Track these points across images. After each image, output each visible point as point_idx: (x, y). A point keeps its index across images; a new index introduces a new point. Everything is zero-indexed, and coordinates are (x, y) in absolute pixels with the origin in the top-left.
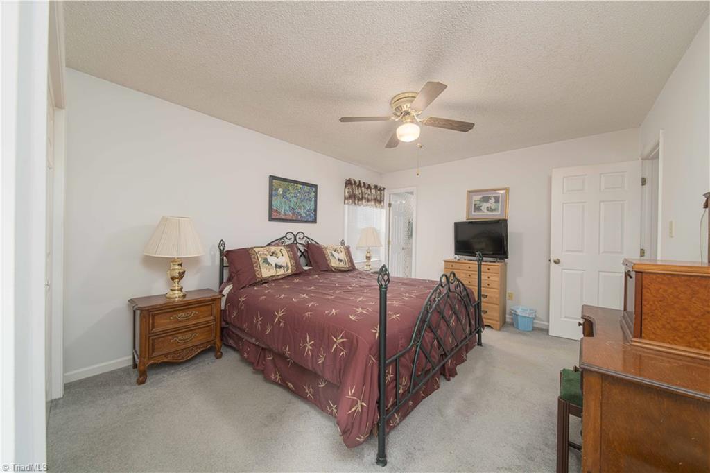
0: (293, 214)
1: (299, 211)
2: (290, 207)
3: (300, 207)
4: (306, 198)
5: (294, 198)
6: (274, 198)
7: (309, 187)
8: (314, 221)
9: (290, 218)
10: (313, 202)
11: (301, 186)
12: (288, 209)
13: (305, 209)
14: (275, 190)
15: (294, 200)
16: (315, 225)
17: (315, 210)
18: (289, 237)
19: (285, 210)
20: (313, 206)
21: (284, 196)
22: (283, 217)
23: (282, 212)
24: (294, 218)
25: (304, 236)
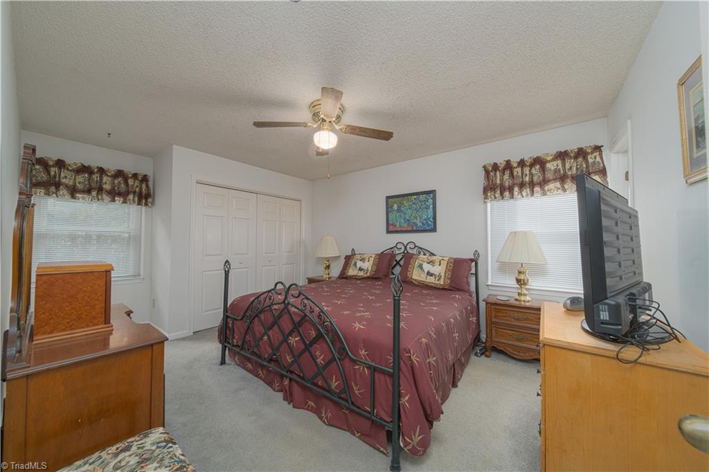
0: (409, 225)
1: (415, 221)
2: (405, 219)
3: (416, 218)
4: (424, 206)
5: (409, 211)
6: (390, 214)
7: (425, 195)
8: (434, 230)
9: (406, 229)
10: (430, 211)
11: (415, 197)
12: (403, 221)
13: (421, 217)
14: (391, 208)
15: (409, 212)
16: (434, 233)
17: (435, 218)
18: (399, 246)
19: (400, 222)
20: (432, 214)
21: (399, 210)
22: (399, 229)
23: (398, 225)
24: (409, 229)
25: (416, 246)
